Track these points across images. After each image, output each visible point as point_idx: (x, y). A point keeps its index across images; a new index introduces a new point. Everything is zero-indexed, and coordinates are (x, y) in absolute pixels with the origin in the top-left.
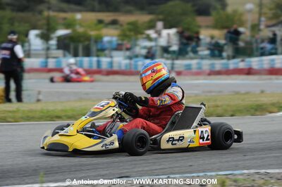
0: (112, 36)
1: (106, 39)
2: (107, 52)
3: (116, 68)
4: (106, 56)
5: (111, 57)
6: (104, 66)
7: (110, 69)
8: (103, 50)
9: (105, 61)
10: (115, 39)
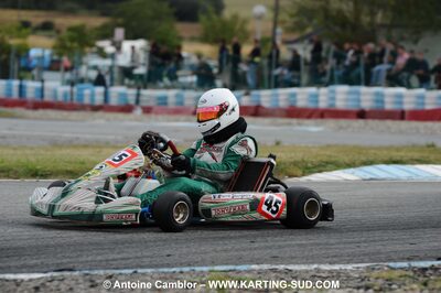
0: (44, 48)
1: (34, 53)
2: (35, 72)
3: (48, 97)
4: (33, 79)
5: (42, 81)
6: (30, 94)
7: (39, 99)
8: (28, 69)
9: (31, 86)
10: (47, 53)
